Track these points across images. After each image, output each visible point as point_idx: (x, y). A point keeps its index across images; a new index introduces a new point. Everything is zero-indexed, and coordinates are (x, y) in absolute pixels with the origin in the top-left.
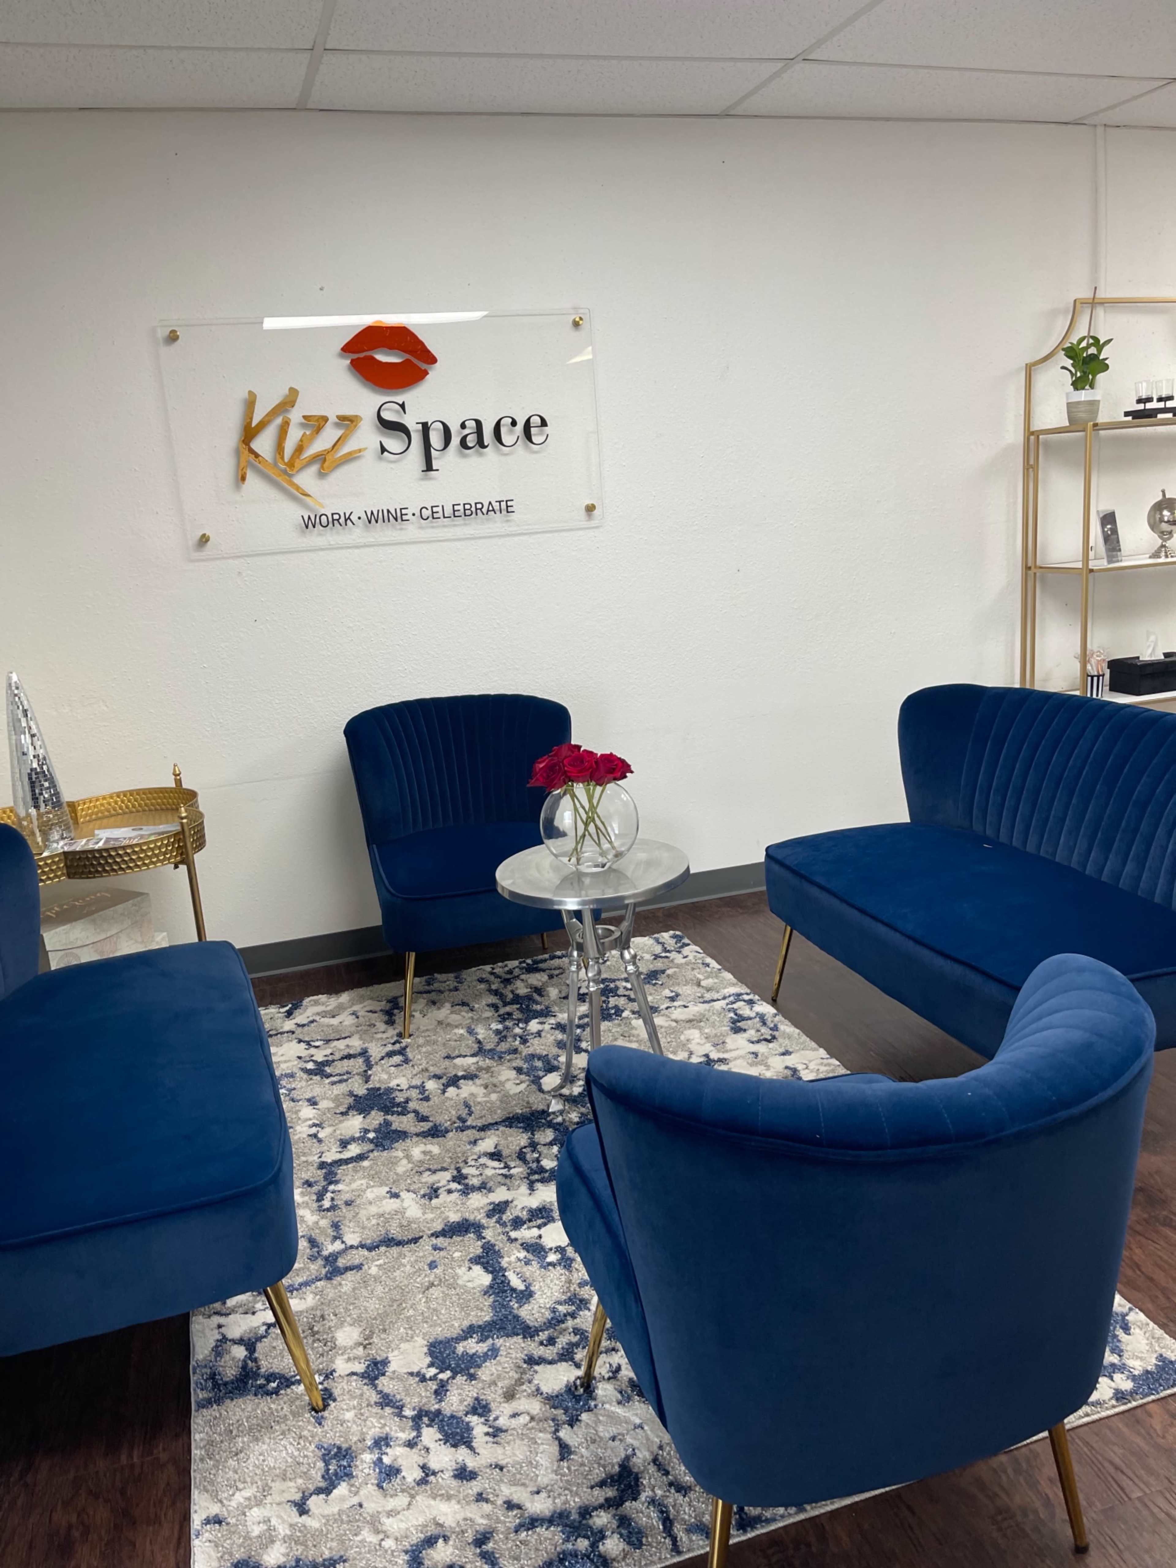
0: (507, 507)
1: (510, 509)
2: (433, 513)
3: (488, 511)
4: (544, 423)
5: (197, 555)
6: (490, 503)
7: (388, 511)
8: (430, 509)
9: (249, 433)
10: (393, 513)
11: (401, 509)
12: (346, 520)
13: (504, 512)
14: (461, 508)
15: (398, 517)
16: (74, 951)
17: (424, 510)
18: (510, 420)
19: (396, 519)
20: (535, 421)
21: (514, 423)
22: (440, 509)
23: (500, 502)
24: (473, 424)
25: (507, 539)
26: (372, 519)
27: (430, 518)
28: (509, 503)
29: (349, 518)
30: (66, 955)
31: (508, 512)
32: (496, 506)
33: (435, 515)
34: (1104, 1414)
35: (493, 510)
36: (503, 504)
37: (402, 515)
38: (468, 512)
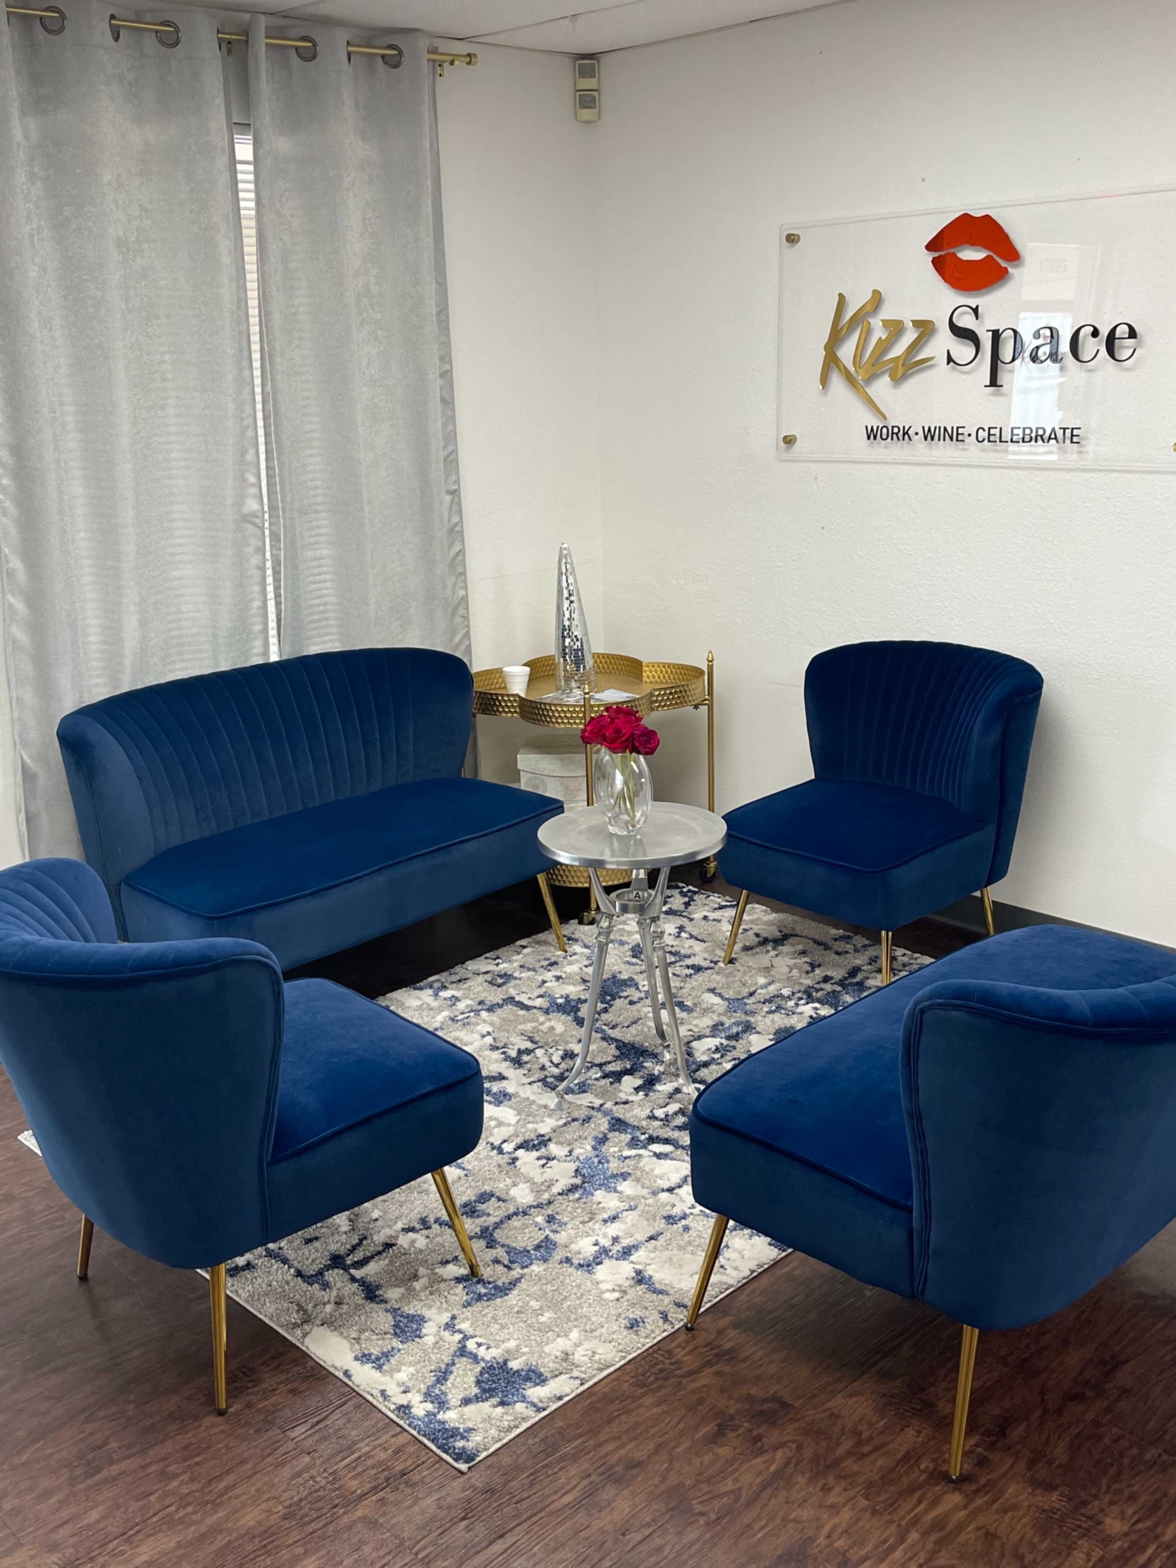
0: (1072, 435)
1: (1075, 439)
2: (989, 435)
3: (1050, 438)
4: (1133, 334)
5: (785, 456)
6: (1053, 429)
7: (945, 429)
8: (987, 430)
9: (836, 338)
10: (950, 432)
11: (958, 428)
12: (904, 434)
13: (1068, 441)
14: (1020, 432)
15: (954, 435)
16: (545, 778)
17: (981, 431)
18: (1092, 329)
19: (951, 439)
20: (1122, 331)
21: (1095, 333)
22: (997, 432)
23: (1064, 429)
24: (1048, 332)
25: (1076, 474)
26: (929, 435)
27: (986, 441)
28: (1075, 432)
29: (907, 433)
30: (535, 778)
31: (1072, 442)
32: (1060, 433)
33: (992, 438)
34: (381, 1407)
35: (1056, 438)
36: (1068, 432)
37: (958, 434)
38: (1027, 438)
